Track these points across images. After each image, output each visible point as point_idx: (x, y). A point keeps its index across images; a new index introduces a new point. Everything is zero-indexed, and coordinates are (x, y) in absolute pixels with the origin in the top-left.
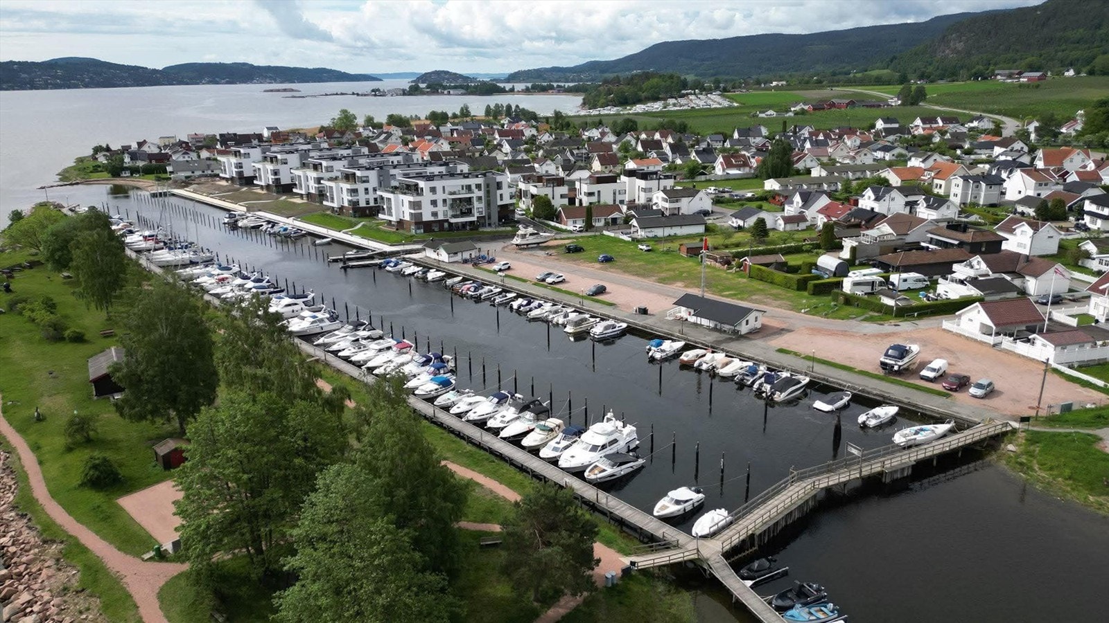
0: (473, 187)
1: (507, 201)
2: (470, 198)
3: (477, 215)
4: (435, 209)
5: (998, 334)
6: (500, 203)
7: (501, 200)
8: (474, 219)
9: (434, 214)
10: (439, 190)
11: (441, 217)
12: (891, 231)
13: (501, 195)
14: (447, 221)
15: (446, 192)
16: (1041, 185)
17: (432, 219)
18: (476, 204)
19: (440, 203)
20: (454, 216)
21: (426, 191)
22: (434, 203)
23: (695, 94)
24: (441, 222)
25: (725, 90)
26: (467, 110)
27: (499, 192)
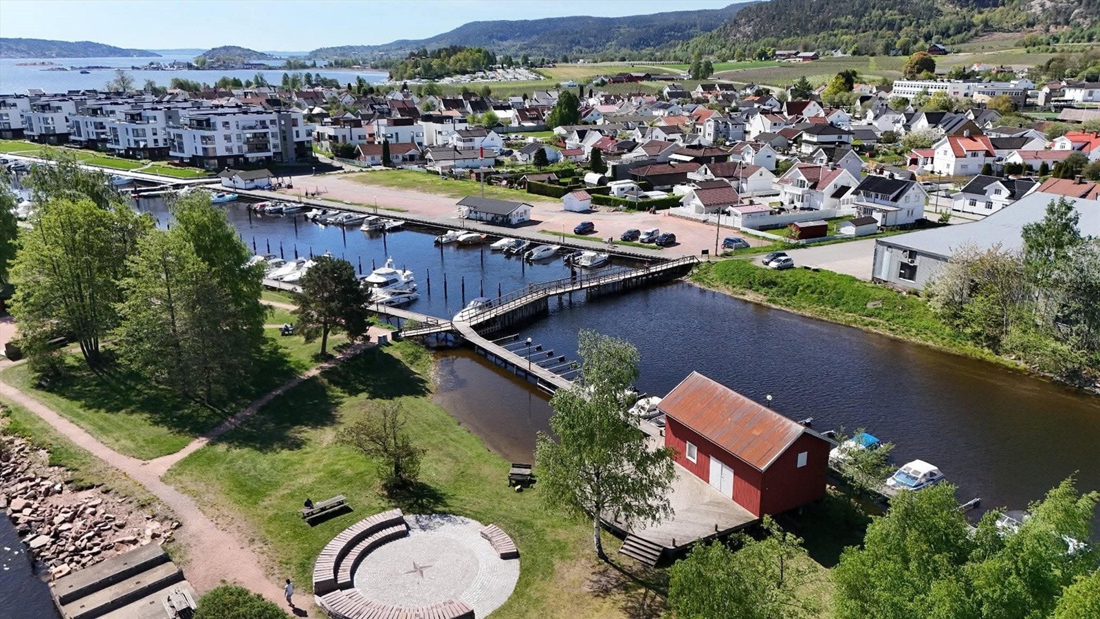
0: (268, 123)
1: (303, 137)
2: (265, 134)
3: (273, 150)
4: (229, 145)
5: (707, 213)
6: (296, 140)
7: (298, 136)
8: (270, 154)
9: (228, 149)
10: (232, 125)
11: (236, 152)
12: (645, 153)
13: (297, 132)
14: (242, 156)
15: (240, 127)
16: (775, 124)
17: (227, 154)
18: (272, 141)
19: (234, 138)
20: (250, 151)
21: (219, 126)
22: (228, 138)
23: (503, 68)
24: (236, 157)
25: (532, 65)
26: (261, 79)
27: (295, 129)
